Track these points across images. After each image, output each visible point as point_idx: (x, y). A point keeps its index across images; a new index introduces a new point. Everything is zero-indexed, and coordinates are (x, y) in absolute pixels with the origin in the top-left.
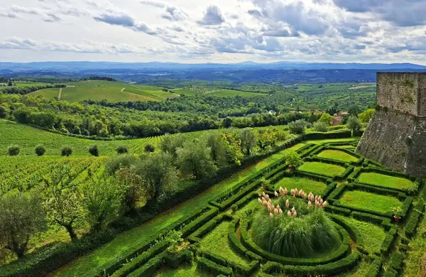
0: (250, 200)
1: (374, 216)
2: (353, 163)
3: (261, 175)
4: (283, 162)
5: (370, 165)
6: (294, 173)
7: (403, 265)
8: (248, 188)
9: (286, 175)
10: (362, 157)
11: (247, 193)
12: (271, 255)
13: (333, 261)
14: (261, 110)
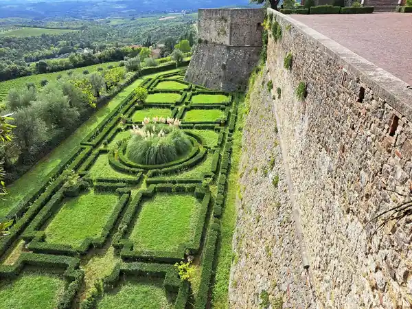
0: (115, 134)
1: (208, 125)
2: (185, 90)
3: (116, 113)
4: (131, 98)
5: (197, 89)
6: (144, 105)
7: (231, 149)
8: (110, 125)
9: (137, 108)
10: (190, 84)
11: (111, 129)
12: (149, 166)
13: (192, 158)
14: (75, 48)
